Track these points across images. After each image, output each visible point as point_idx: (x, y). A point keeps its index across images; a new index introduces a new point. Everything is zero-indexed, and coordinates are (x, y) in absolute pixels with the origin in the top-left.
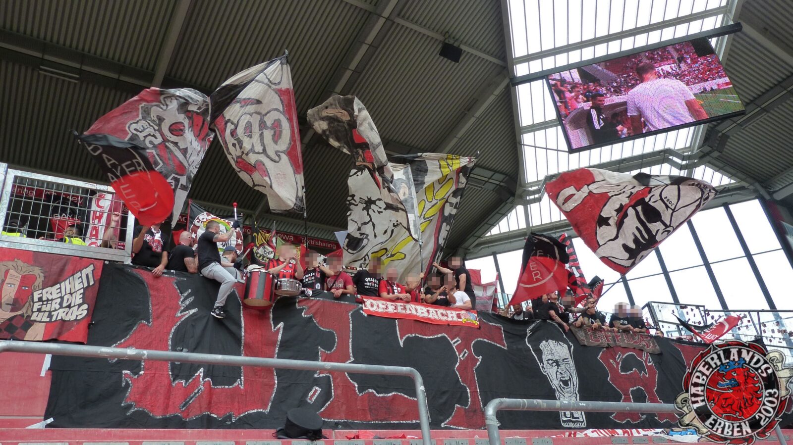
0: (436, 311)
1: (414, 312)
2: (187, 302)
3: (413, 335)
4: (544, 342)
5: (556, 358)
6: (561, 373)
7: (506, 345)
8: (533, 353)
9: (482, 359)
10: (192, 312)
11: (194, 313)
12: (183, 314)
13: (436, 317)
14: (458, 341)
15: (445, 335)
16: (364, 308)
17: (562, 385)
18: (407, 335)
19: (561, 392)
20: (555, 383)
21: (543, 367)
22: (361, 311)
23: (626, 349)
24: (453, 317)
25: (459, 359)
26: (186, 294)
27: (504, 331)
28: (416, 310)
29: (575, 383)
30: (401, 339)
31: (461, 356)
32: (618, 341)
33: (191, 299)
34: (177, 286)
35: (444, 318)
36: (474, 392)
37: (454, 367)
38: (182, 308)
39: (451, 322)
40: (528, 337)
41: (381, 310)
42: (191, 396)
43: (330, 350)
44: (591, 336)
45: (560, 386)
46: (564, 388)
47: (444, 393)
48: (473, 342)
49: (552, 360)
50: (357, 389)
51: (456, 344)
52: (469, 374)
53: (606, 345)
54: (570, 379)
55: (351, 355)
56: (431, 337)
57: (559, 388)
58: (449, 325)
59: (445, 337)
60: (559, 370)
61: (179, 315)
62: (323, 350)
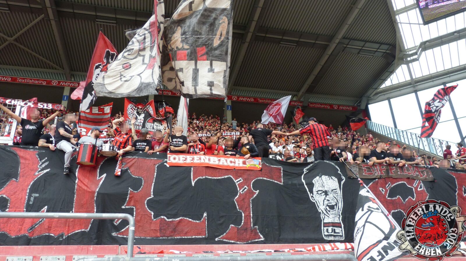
0: (226, 160)
1: (207, 161)
2: (43, 166)
3: (204, 177)
4: (318, 177)
5: (326, 189)
6: (328, 200)
7: (282, 181)
8: (306, 186)
9: (259, 193)
10: (45, 171)
11: (47, 172)
12: (39, 173)
13: (225, 164)
14: (240, 180)
15: (231, 176)
16: (168, 161)
17: (328, 209)
18: (199, 178)
19: (327, 214)
20: (322, 208)
21: (312, 197)
22: (165, 164)
23: (397, 179)
24: (239, 164)
25: (239, 193)
26: (43, 160)
27: (283, 171)
28: (209, 160)
29: (340, 208)
30: (194, 180)
31: (241, 191)
32: (391, 173)
33: (47, 163)
34: (38, 156)
35: (232, 164)
36: (247, 217)
37: (234, 199)
38: (40, 169)
39: (237, 167)
40: (305, 175)
41: (181, 162)
42: (37, 223)
43: (137, 190)
44: (365, 170)
45: (326, 210)
46: (329, 211)
47: (222, 217)
48: (253, 181)
49: (321, 191)
50: (152, 216)
51: (239, 183)
52: (246, 203)
53: (379, 177)
54: (336, 205)
55: (152, 193)
56: (220, 178)
57: (325, 212)
58: (235, 169)
59: (230, 178)
60: (327, 198)
61: (37, 174)
62: (132, 190)
